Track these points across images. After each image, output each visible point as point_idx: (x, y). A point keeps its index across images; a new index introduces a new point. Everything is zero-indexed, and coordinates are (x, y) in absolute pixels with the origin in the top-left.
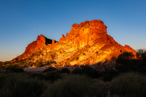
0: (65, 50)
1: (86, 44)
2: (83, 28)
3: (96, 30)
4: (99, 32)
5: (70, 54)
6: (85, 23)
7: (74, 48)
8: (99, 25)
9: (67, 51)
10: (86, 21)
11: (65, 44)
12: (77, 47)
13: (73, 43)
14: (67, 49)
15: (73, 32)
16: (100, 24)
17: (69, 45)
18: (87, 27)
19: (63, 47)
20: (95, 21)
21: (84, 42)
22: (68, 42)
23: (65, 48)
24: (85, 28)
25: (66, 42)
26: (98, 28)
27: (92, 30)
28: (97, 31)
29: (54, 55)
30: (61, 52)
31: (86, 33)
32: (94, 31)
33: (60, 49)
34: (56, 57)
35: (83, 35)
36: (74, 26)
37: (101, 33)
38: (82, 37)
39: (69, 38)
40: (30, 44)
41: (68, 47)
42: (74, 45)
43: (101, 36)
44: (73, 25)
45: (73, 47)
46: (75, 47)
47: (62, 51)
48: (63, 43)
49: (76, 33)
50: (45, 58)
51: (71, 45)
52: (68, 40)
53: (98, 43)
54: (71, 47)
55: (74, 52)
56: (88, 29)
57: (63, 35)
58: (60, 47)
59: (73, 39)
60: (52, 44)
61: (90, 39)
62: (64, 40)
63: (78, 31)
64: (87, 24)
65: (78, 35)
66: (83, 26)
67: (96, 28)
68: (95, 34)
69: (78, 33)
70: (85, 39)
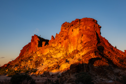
0: (52, 56)
1: (76, 49)
2: (72, 28)
3: (87, 30)
4: (89, 33)
5: (57, 60)
6: (75, 22)
7: (62, 53)
8: (90, 25)
9: (55, 57)
10: (76, 19)
11: (54, 48)
12: (65, 52)
13: (62, 47)
14: (55, 54)
15: (62, 33)
16: (91, 23)
17: (57, 50)
18: (76, 26)
19: (51, 51)
20: (86, 20)
21: (73, 46)
22: (57, 45)
23: (53, 53)
24: (74, 27)
25: (56, 45)
26: (88, 28)
27: (82, 31)
28: (87, 32)
29: (40, 61)
30: (47, 58)
31: (76, 34)
32: (84, 32)
33: (48, 54)
34: (41, 64)
35: (73, 37)
36: (63, 26)
37: (91, 34)
38: (71, 40)
39: (58, 41)
40: (25, 46)
41: (56, 52)
42: (62, 49)
43: (91, 38)
44: (63, 24)
45: (61, 51)
46: (64, 52)
47: (49, 56)
48: (52, 47)
49: (65, 34)
50: (30, 64)
51: (60, 49)
52: (57, 42)
53: (86, 48)
54: (60, 52)
55: (61, 58)
56: (78, 29)
57: (53, 36)
58: (48, 52)
59: (62, 41)
60: (42, 47)
61: (79, 42)
62: (53, 43)
63: (67, 32)
64: (78, 23)
65: (67, 37)
66: (73, 25)
67: (86, 28)
68: (85, 35)
69: (67, 34)
70: (74, 41)
